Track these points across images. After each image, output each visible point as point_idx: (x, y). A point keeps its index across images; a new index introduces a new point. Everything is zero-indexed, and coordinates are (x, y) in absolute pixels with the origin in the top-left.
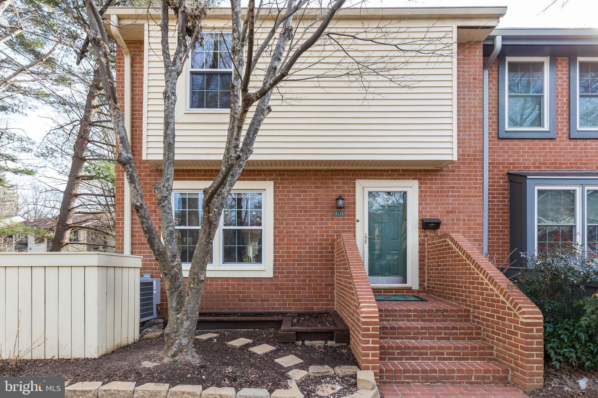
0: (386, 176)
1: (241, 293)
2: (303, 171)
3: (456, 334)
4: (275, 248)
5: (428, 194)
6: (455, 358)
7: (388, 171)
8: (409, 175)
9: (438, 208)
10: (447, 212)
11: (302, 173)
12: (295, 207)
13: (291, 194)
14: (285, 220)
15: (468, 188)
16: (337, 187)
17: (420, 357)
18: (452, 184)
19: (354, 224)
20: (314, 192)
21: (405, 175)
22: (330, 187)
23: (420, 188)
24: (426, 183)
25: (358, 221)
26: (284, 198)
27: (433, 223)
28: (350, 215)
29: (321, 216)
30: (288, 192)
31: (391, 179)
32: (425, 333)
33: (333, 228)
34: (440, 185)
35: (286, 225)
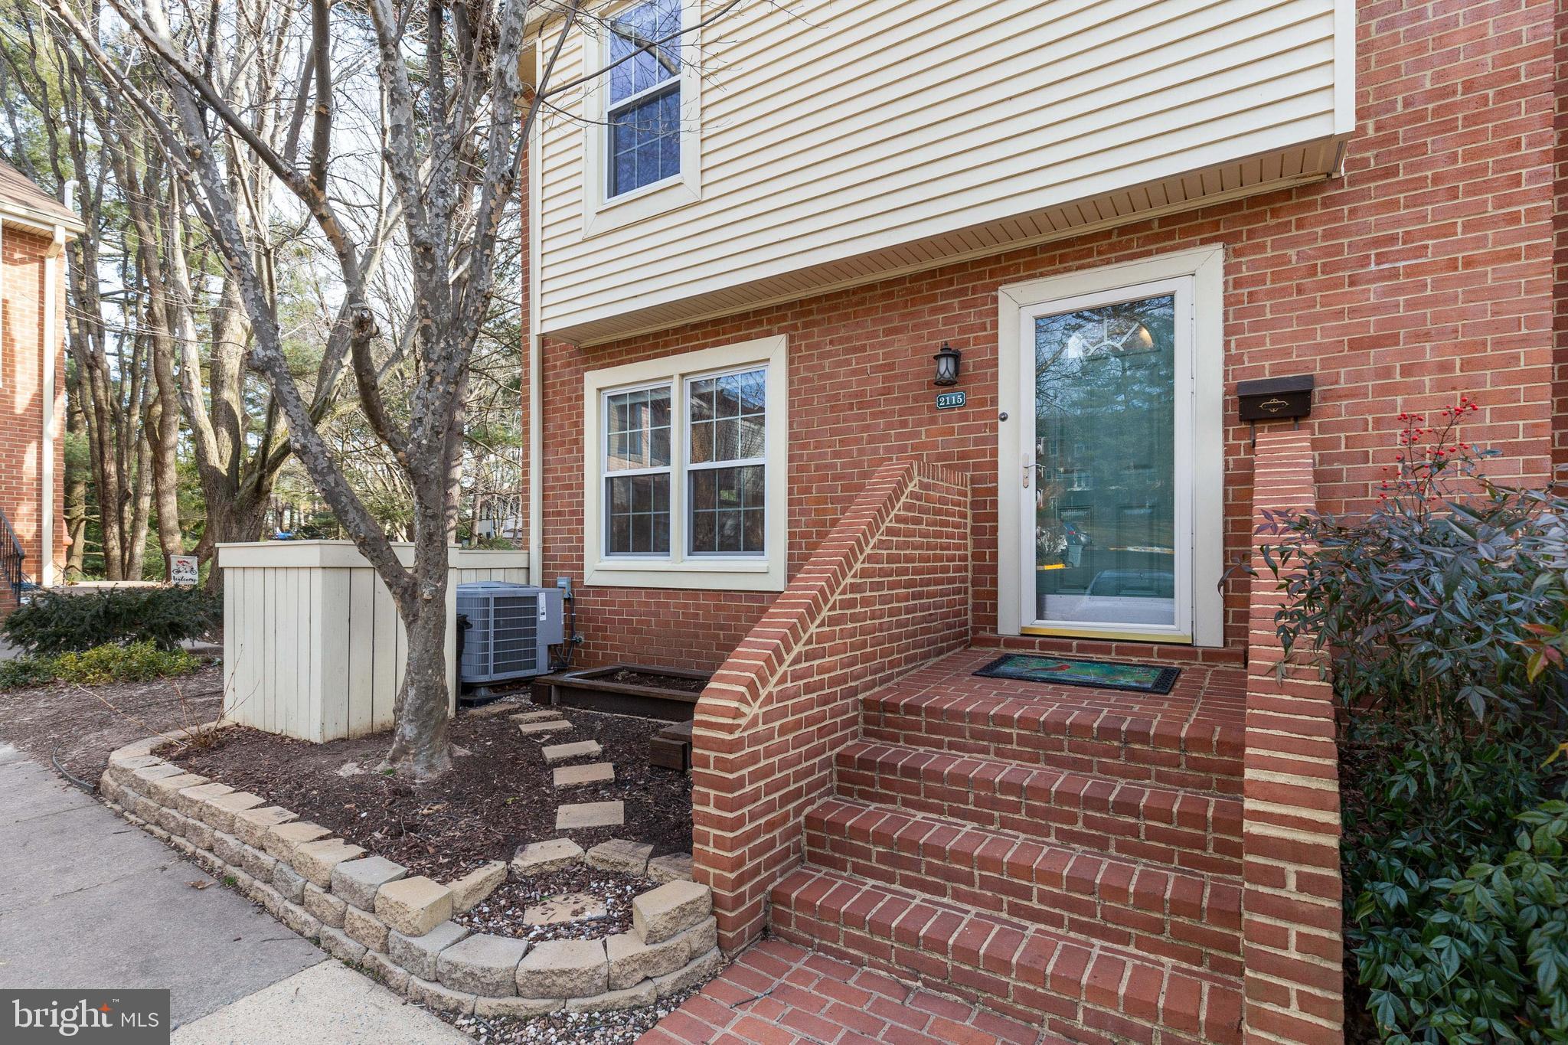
0: (1099, 253)
1: (722, 628)
2: (855, 291)
3: (1134, 831)
4: (791, 513)
5: (1269, 285)
6: (1071, 920)
7: (1107, 234)
8: (1185, 232)
9: (1312, 334)
10: (1354, 344)
11: (855, 299)
12: (836, 397)
13: (827, 362)
14: (814, 434)
15: (1467, 227)
16: (947, 321)
17: (949, 885)
18: (1379, 226)
19: (995, 428)
20: (883, 345)
21: (1170, 236)
22: (927, 324)
23: (1228, 270)
24: (1262, 248)
25: (1004, 419)
26: (811, 375)
27: (1279, 396)
28: (982, 402)
29: (902, 412)
30: (821, 357)
31: (1118, 260)
32: (1015, 808)
33: (935, 445)
34: (1320, 244)
35: (816, 448)
